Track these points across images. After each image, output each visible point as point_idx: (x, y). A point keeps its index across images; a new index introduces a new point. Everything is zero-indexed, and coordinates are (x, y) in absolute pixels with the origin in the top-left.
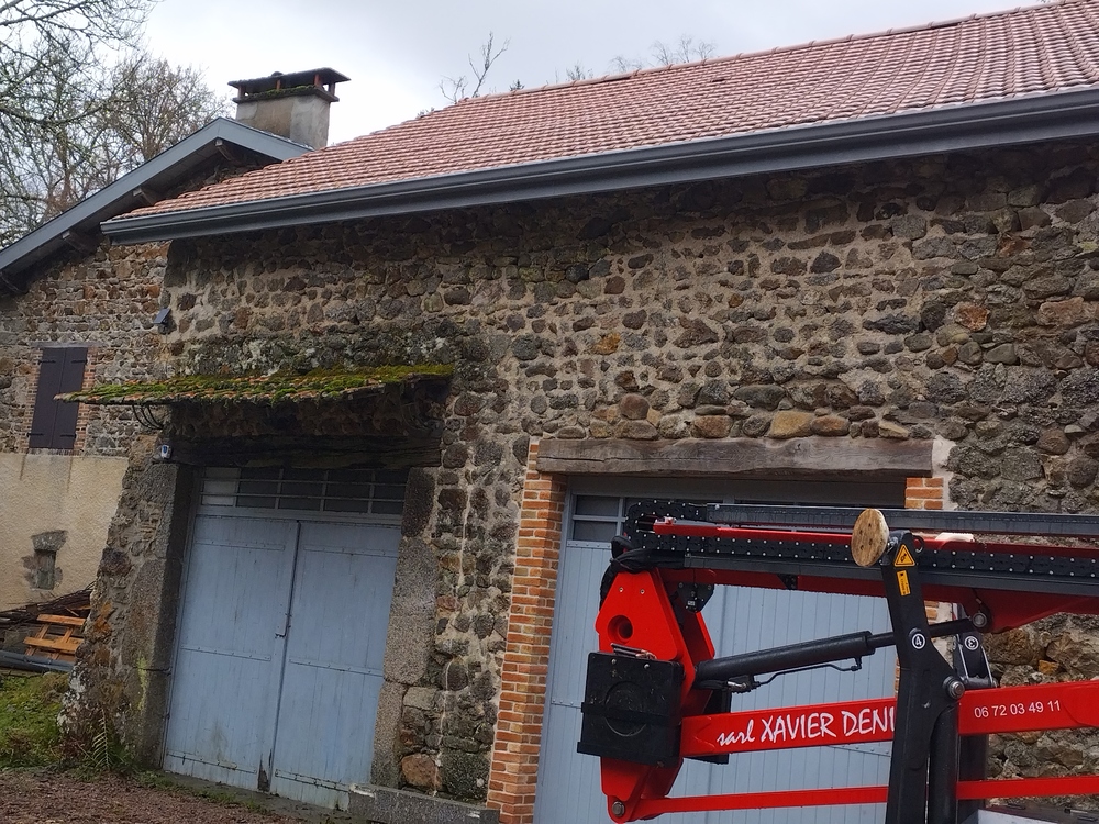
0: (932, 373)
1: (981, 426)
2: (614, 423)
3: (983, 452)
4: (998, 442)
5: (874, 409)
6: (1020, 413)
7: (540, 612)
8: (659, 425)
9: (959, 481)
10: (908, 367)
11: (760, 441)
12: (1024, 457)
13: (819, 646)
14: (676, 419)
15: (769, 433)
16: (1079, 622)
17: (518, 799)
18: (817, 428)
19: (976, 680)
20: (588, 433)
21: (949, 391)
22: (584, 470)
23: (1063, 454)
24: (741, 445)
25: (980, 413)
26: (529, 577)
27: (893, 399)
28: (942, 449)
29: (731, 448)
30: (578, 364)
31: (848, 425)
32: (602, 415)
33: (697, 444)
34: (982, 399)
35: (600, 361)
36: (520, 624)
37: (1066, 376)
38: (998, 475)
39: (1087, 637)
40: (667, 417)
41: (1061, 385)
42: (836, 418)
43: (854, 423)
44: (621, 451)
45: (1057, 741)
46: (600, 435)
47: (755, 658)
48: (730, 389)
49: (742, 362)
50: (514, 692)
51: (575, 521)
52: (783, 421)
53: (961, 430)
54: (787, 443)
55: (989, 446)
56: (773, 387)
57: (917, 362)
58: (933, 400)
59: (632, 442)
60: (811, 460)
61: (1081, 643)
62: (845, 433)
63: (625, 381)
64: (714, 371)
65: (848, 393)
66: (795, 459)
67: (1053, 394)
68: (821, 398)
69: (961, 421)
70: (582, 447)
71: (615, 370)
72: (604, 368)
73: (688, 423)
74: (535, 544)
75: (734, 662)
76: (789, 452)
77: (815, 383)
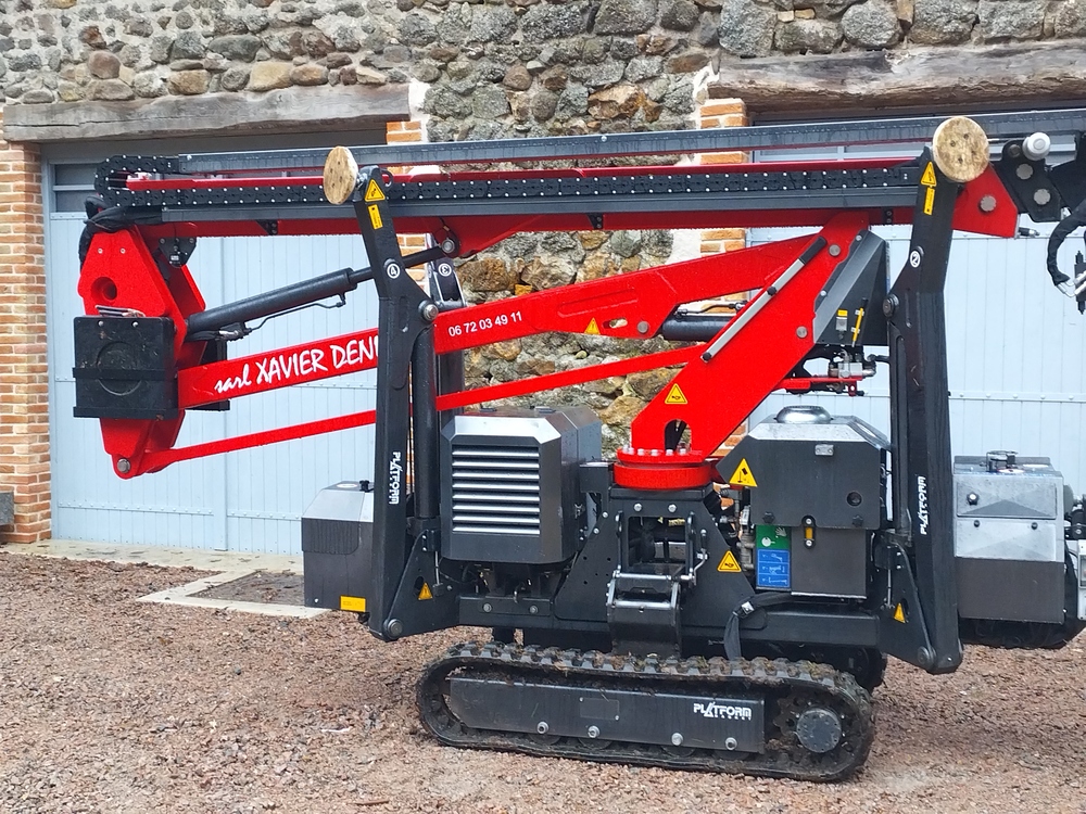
0: (404, 15)
1: (453, 66)
2: (84, 84)
3: (456, 92)
4: (468, 83)
5: (350, 56)
6: (486, 52)
7: (30, 290)
8: (133, 83)
9: (436, 122)
10: (380, 10)
11: (240, 94)
12: (493, 95)
13: (304, 288)
14: (151, 76)
15: (249, 86)
16: (548, 246)
17: (32, 479)
18: (295, 78)
19: (451, 303)
20: (56, 96)
21: (420, 33)
22: (58, 136)
23: (527, 89)
24: (222, 99)
25: (450, 54)
26: (12, 254)
27: (368, 44)
28: (417, 92)
29: (212, 104)
30: (35, 20)
31: (327, 73)
32: (70, 76)
33: (177, 102)
34: (451, 39)
35: (59, 16)
36: (9, 304)
37: (525, 13)
38: (471, 114)
39: (555, 259)
40: (141, 74)
41: (521, 23)
42: (315, 67)
43: (332, 71)
44: (96, 114)
45: (533, 356)
46: (70, 98)
47: (245, 305)
48: (205, 42)
49: (213, 12)
50: (13, 374)
51: (57, 192)
52: (263, 72)
53: (434, 72)
54: (268, 95)
55: (461, 86)
56: (249, 37)
57: (388, 5)
58: (406, 43)
59: (107, 103)
60: (292, 111)
61: (550, 266)
62: (325, 82)
63: (91, 37)
64: (185, 23)
65: (325, 40)
66: (278, 111)
67: (515, 31)
68: (298, 48)
69: (433, 63)
70: (52, 112)
71: (79, 25)
72: (65, 24)
73: (164, 80)
74: (15, 219)
75: (223, 312)
76: (271, 105)
77: (291, 31)
